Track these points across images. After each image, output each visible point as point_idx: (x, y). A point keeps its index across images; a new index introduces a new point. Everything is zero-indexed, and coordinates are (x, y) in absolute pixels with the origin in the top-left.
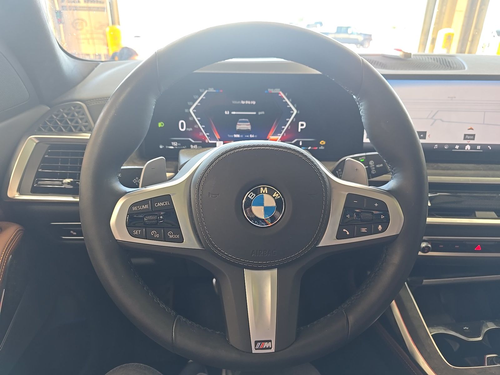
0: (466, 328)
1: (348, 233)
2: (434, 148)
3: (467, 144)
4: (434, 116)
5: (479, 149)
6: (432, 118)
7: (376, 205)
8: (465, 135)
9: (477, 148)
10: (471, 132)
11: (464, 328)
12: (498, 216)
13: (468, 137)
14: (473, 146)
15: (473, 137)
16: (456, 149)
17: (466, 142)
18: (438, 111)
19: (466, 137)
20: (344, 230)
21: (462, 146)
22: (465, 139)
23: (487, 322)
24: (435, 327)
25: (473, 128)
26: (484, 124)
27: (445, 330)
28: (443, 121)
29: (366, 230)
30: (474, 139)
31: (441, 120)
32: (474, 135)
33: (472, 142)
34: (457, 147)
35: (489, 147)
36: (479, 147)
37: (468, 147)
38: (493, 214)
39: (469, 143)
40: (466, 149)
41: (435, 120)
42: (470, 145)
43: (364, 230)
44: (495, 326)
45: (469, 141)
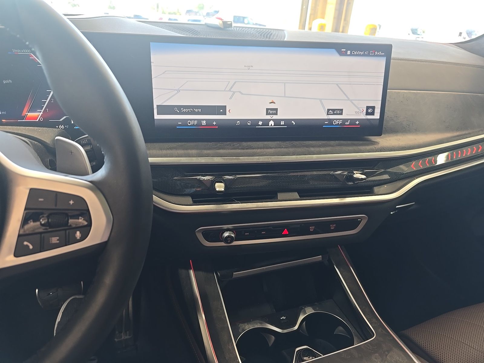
0: (283, 318)
1: (31, 247)
2: (237, 124)
3: (270, 120)
4: (231, 88)
5: (282, 125)
6: (230, 90)
7: (71, 202)
8: (267, 110)
9: (281, 124)
10: (272, 106)
11: (281, 318)
12: (300, 197)
13: (271, 112)
14: (277, 122)
15: (275, 111)
16: (260, 125)
17: (269, 117)
18: (235, 82)
19: (268, 112)
20: (26, 243)
21: (266, 121)
22: (268, 114)
23: (305, 307)
24: (251, 321)
25: (275, 102)
26: (285, 97)
27: (261, 323)
28: (242, 94)
29: (58, 240)
30: (276, 114)
31: (240, 92)
32: (276, 110)
33: (275, 117)
34: (260, 123)
35: (293, 122)
36: (282, 123)
37: (272, 123)
38: (296, 195)
39: (272, 118)
40: (270, 125)
41: (234, 93)
42: (273, 120)
43: (55, 240)
44: (313, 310)
45: (272, 116)
